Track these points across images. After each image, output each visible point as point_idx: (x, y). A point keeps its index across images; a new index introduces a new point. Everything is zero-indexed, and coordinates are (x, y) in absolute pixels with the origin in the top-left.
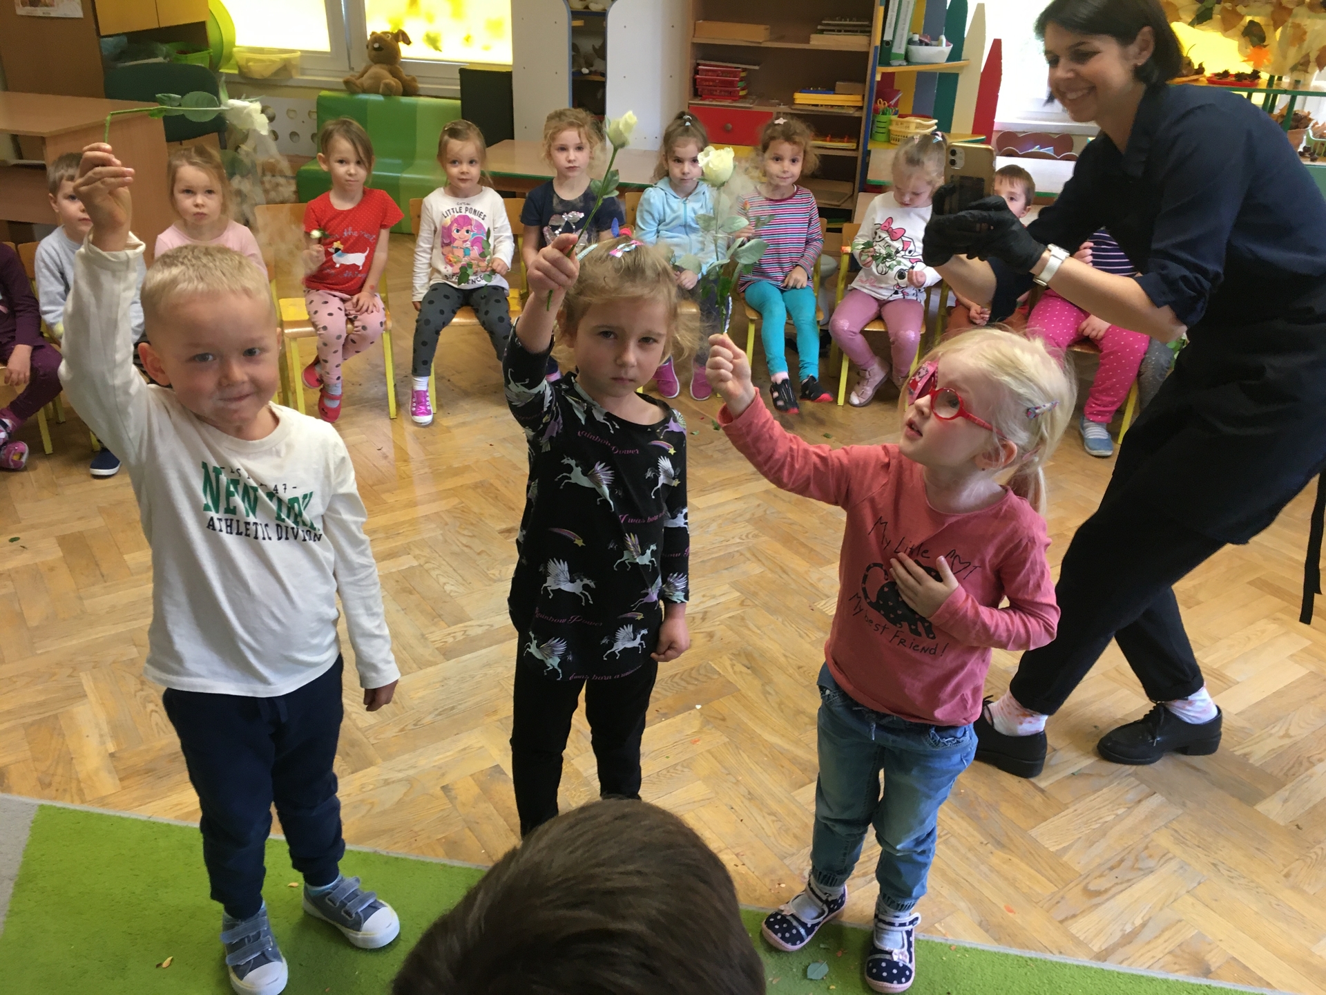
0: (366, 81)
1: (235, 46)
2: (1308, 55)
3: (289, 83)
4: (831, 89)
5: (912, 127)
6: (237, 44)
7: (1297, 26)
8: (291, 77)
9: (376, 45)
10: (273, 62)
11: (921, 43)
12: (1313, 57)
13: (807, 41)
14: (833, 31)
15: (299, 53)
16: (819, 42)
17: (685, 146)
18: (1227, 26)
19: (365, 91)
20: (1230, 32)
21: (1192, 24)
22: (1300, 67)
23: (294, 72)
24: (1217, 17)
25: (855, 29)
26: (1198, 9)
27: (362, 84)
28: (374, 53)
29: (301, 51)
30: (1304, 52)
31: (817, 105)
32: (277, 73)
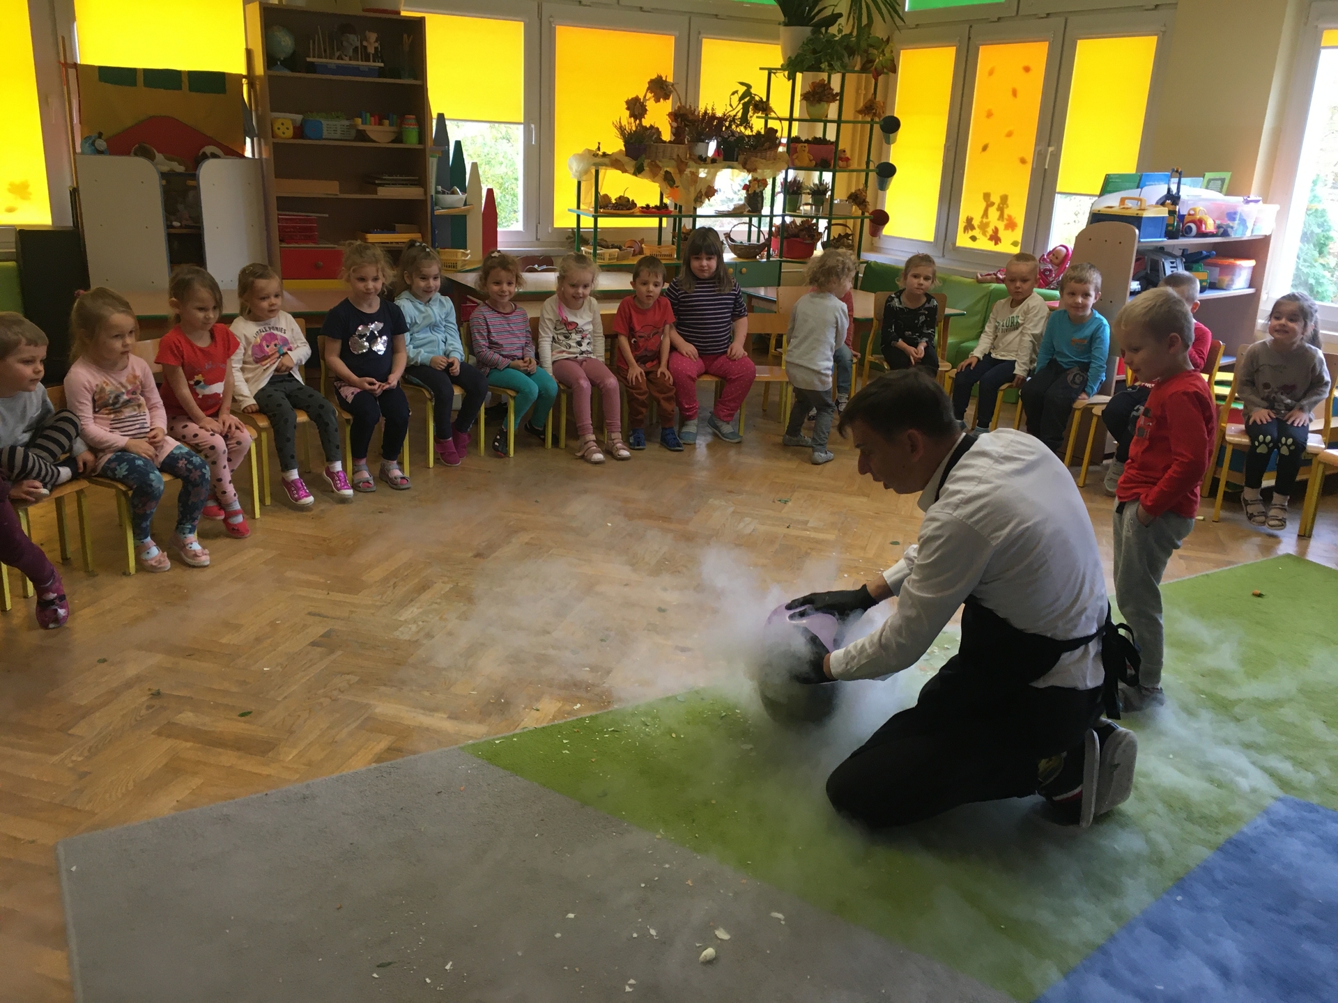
2: (700, 191)
4: (392, 230)
5: (459, 255)
7: (692, 173)
11: (444, 193)
12: (703, 193)
13: (376, 193)
14: (389, 184)
16: (385, 192)
17: (430, 267)
18: (653, 176)
20: (656, 178)
21: (635, 174)
22: (699, 200)
24: (647, 169)
25: (405, 183)
26: (636, 164)
30: (698, 190)
31: (388, 243)
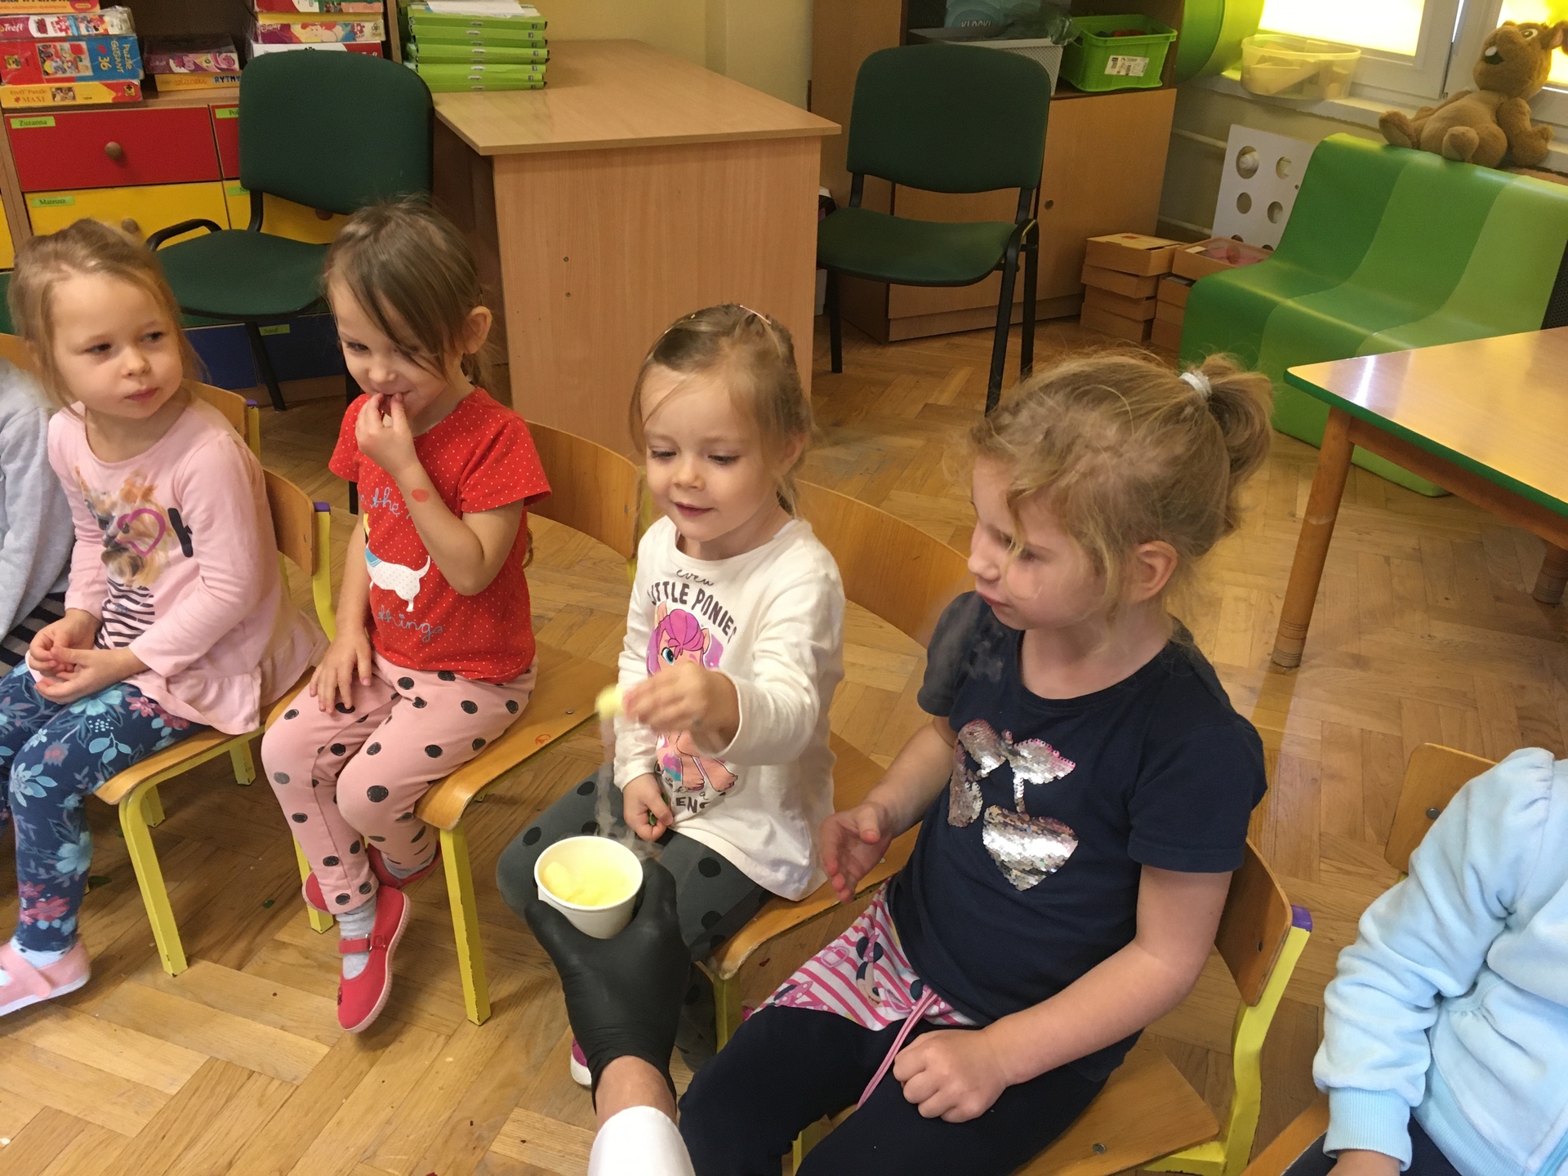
0: (1430, 126)
1: (1255, 31)
3: (1316, 110)
6: (1261, 26)
8: (1321, 99)
9: (1491, 52)
10: (1303, 63)
15: (1357, 54)
19: (1417, 146)
23: (1333, 88)
27: (1419, 131)
28: (1483, 65)
29: (1365, 50)
32: (1299, 87)
